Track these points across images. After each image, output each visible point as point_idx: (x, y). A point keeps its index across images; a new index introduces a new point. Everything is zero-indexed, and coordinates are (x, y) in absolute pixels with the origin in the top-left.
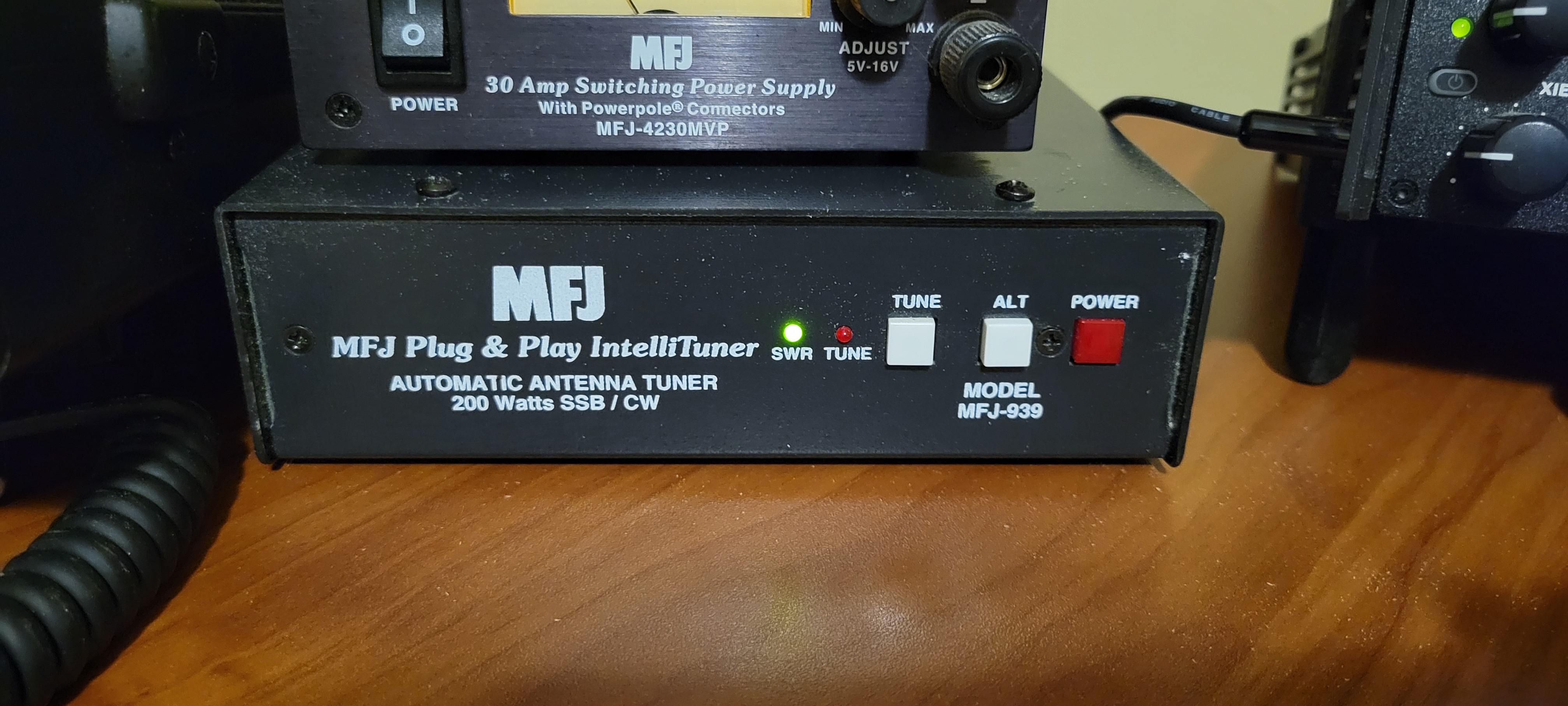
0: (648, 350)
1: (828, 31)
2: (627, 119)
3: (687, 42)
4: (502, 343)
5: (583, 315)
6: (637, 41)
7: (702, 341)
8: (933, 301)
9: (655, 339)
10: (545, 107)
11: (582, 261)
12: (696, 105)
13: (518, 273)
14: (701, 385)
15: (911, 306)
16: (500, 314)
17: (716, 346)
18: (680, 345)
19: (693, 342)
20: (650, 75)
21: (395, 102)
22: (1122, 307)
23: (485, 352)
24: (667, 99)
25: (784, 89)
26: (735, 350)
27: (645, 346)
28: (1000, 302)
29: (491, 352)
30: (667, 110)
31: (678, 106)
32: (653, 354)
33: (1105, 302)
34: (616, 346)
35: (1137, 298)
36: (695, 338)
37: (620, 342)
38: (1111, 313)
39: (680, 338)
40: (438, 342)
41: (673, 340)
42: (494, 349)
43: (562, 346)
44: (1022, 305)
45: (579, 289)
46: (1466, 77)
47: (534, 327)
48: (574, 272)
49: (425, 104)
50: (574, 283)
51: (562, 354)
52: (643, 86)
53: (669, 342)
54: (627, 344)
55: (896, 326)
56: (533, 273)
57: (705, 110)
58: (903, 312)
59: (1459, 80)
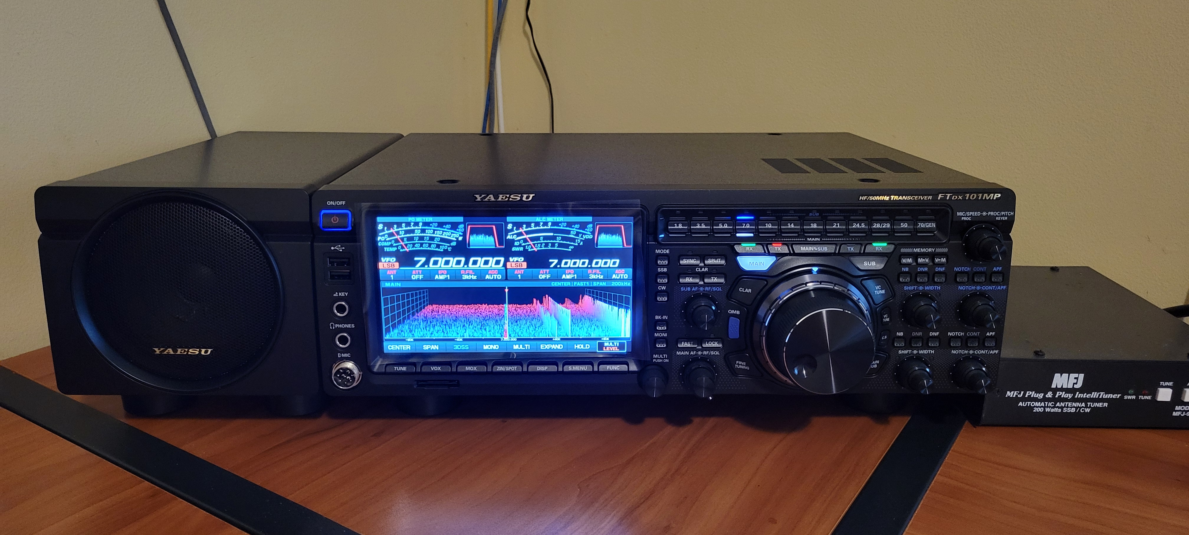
0: (1091, 396)
4: (1052, 393)
5: (1076, 386)
7: (1106, 394)
8: (1171, 384)
9: (1093, 393)
11: (1079, 372)
13: (1061, 375)
14: (1103, 406)
15: (1165, 385)
16: (1053, 386)
17: (1109, 395)
18: (1100, 395)
19: (1103, 394)
23: (1047, 396)
26: (1114, 396)
27: (1090, 395)
29: (1048, 396)
32: (1092, 397)
34: (1082, 395)
36: (1104, 393)
37: (1083, 394)
39: (1100, 393)
40: (1035, 393)
41: (1098, 393)
42: (1049, 395)
43: (1068, 394)
45: (1076, 380)
47: (1062, 389)
48: (1076, 375)
50: (1075, 378)
51: (1067, 397)
53: (1097, 394)
54: (1085, 394)
55: (1161, 390)
56: (1065, 375)
58: (1163, 387)
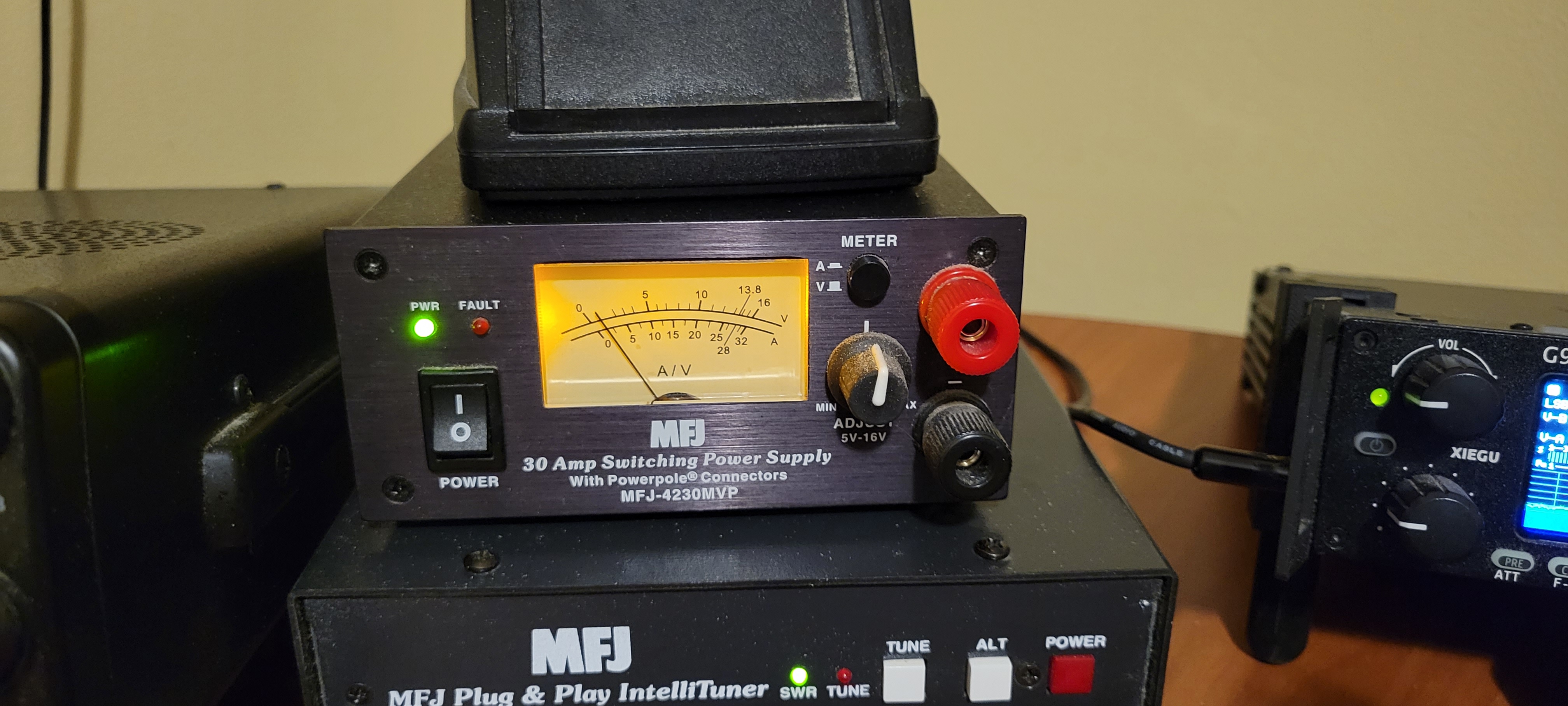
0: (670, 693)
1: (824, 410)
2: (647, 488)
3: (700, 423)
4: (541, 691)
5: (611, 666)
6: (656, 425)
7: (718, 684)
8: (923, 646)
9: (676, 684)
10: (575, 481)
11: (612, 623)
12: (709, 474)
13: (554, 635)
15: (904, 650)
16: (538, 668)
17: (730, 688)
18: (698, 690)
19: (709, 686)
20: (668, 452)
21: (444, 482)
22: (1092, 645)
23: (525, 700)
24: (683, 470)
25: (785, 459)
26: (749, 691)
27: (667, 690)
28: (982, 644)
29: (530, 699)
30: (683, 479)
31: (693, 476)
32: (674, 696)
33: (1076, 642)
34: (641, 691)
35: (1104, 638)
36: (712, 682)
37: (645, 687)
38: (1083, 650)
39: (699, 683)
40: (483, 692)
41: (692, 684)
42: (533, 696)
43: (593, 692)
44: (1002, 646)
45: (609, 646)
46: (1385, 441)
47: (568, 678)
48: (604, 632)
49: (469, 482)
50: (603, 642)
51: (593, 699)
52: (661, 461)
53: (688, 686)
54: (651, 689)
55: (890, 667)
56: (567, 634)
57: (716, 478)
58: (896, 655)
59: (1380, 444)
